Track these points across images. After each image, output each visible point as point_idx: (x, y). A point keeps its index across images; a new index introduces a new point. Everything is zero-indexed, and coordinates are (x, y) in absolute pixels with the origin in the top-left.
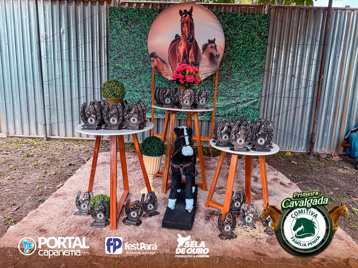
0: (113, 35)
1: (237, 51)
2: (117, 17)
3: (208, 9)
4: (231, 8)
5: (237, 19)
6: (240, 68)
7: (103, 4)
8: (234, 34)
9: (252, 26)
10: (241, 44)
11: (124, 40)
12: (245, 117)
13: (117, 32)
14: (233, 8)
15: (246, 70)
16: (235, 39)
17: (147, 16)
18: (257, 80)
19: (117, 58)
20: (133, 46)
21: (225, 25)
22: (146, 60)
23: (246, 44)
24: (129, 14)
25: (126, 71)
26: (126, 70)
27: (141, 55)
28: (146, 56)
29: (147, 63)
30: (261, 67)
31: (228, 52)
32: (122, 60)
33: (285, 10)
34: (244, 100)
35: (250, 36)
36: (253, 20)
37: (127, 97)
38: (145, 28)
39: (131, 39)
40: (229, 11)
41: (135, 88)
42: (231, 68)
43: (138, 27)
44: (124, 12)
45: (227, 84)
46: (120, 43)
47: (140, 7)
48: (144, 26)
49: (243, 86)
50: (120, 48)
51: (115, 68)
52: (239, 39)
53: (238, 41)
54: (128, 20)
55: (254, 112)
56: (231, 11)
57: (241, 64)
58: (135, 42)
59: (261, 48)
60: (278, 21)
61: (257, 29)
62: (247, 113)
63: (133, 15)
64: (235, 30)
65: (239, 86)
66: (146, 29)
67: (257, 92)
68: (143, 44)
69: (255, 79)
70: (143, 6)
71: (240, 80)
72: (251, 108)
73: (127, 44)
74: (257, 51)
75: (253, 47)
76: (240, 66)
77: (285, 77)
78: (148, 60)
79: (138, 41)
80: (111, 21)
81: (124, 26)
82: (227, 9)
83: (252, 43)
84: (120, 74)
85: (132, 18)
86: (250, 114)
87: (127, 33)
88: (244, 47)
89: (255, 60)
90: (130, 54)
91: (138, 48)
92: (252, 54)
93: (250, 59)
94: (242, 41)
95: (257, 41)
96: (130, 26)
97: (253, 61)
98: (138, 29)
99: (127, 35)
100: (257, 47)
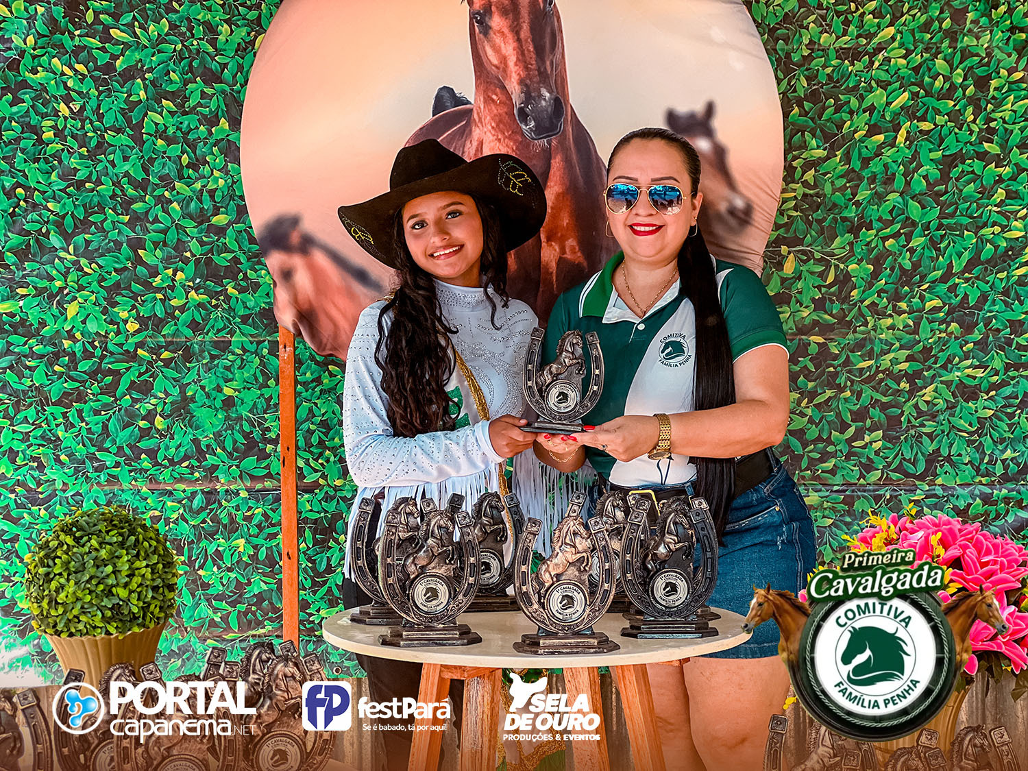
1: (876, 167)
6: (906, 277)
8: (843, 54)
10: (896, 115)
11: (55, 127)
15: (953, 289)
16: (856, 88)
20: (126, 167)
22: (222, 260)
23: (938, 112)
25: (78, 348)
26: (75, 340)
27: (184, 229)
28: (221, 231)
29: (235, 279)
31: (810, 176)
32: (48, 267)
34: (962, 504)
35: (959, 54)
38: (213, 43)
39: (109, 120)
41: (145, 463)
42: (844, 280)
43: (161, 40)
45: (829, 393)
46: (30, 148)
48: (199, 31)
49: (941, 404)
50: (27, 189)
53: (877, 97)
57: (912, 251)
58: (139, 140)
61: (1003, 9)
64: (847, 23)
65: (916, 406)
68: (201, 149)
71: (917, 366)
74: (1018, 157)
75: (988, 134)
76: (907, 265)
78: (236, 260)
79: (161, 134)
81: (58, 36)
83: (973, 101)
84: (32, 369)
87: (82, 81)
88: (921, 132)
89: (1008, 219)
90: (102, 222)
91: (161, 178)
92: (988, 181)
93: (971, 217)
94: (906, 95)
95: (1010, 90)
96: (96, 31)
97: (994, 224)
98: (159, 52)
99: (79, 93)
100: (1016, 131)
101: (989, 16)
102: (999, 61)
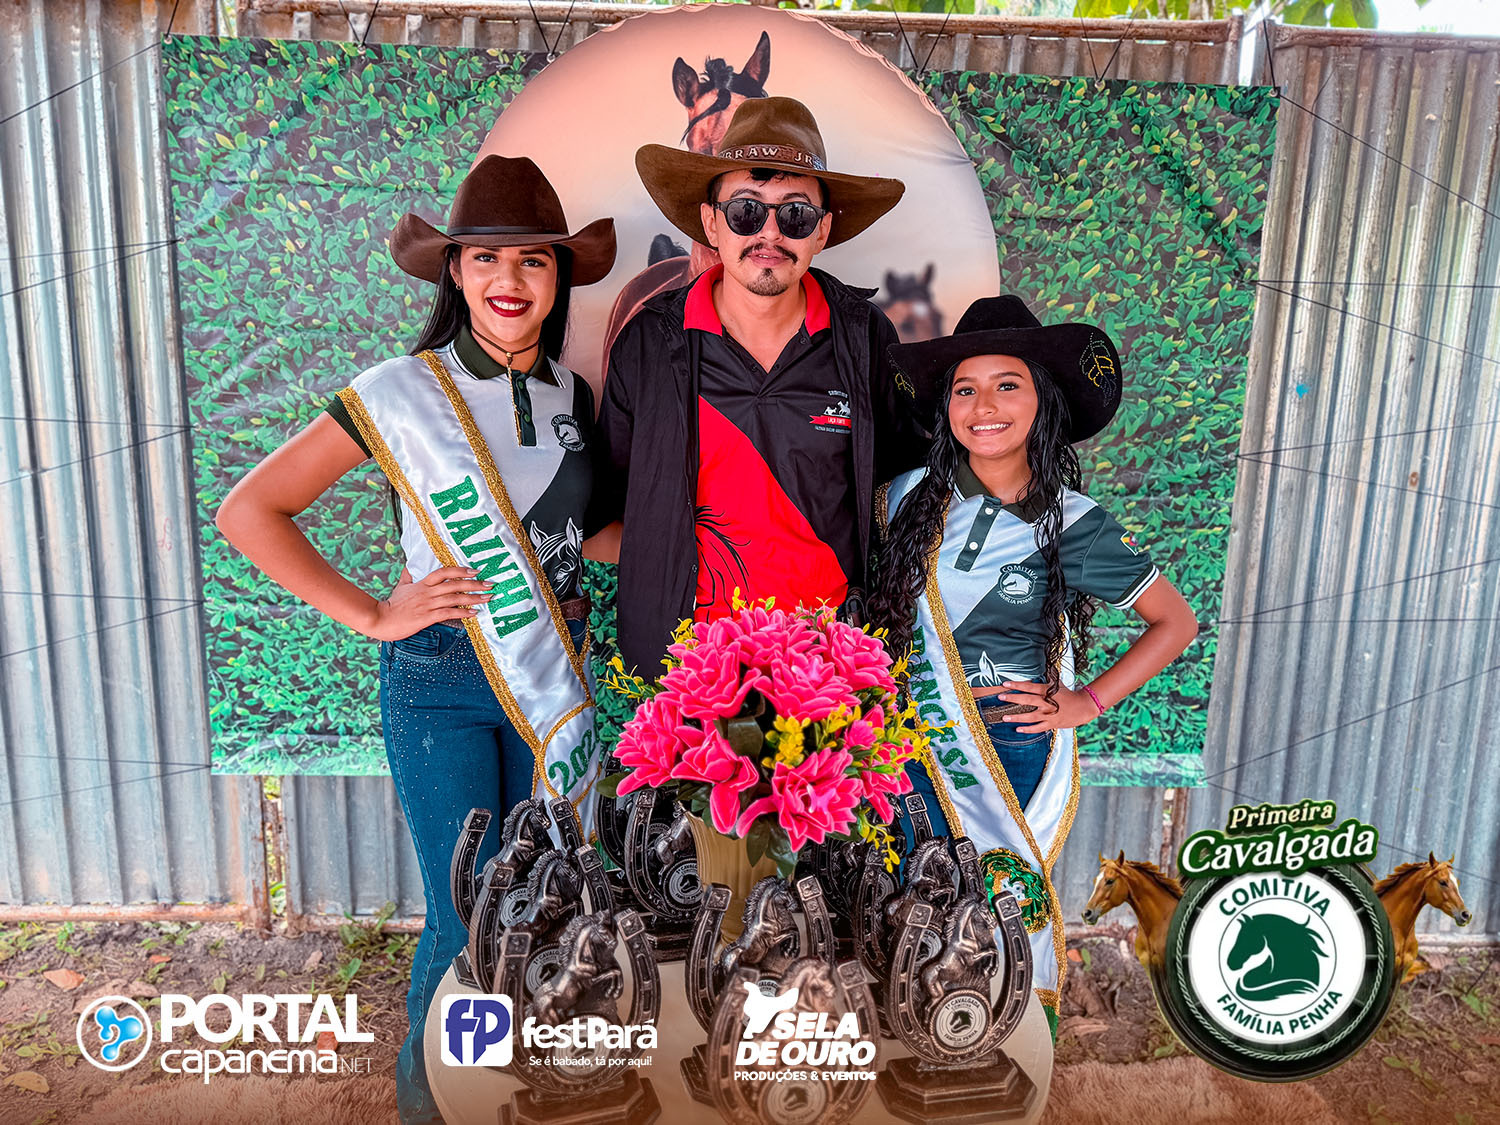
0: (201, 233)
2: (223, 105)
3: (880, 57)
4: (1018, 43)
5: (1066, 117)
7: (137, 18)
8: (1043, 223)
9: (1165, 166)
10: (1088, 285)
11: (281, 263)
12: (1119, 746)
13: (230, 212)
14: (1027, 48)
15: (1123, 452)
16: (1053, 256)
17: (441, 101)
18: (1196, 516)
19: (244, 390)
20: (351, 305)
21: (979, 162)
23: (1126, 284)
24: (314, 84)
30: (1219, 433)
32: (280, 400)
33: (1369, 62)
34: (1110, 644)
35: (1150, 230)
36: (1166, 130)
37: (320, 644)
38: (434, 183)
39: (333, 258)
40: (1006, 69)
43: (383, 178)
44: (274, 71)
46: (259, 284)
47: (400, 35)
48: (420, 171)
50: (257, 324)
51: (232, 461)
52: (1078, 256)
53: (1072, 267)
54: (305, 129)
55: (1174, 717)
56: (1014, 67)
58: (363, 278)
59: (1219, 311)
60: (1327, 132)
61: (1194, 187)
62: (1135, 726)
63: (340, 95)
64: (1049, 192)
66: (440, 186)
67: (1193, 595)
69: (1181, 508)
70: (414, 27)
72: (1157, 694)
73: (308, 293)
74: (1194, 331)
75: (1169, 308)
77: (1362, 489)
79: (383, 273)
80: (185, 134)
81: (281, 171)
82: (986, 53)
83: (1160, 277)
85: (333, 111)
86: (1155, 733)
87: (306, 217)
88: (1110, 304)
89: (1179, 389)
90: (330, 358)
91: (386, 317)
92: (1164, 352)
93: (1146, 386)
94: (1098, 267)
95: (1193, 267)
96: (320, 168)
97: (1167, 393)
98: (382, 190)
99: (305, 230)
100: (1196, 307)
101: (1182, 194)
102: (1187, 238)
